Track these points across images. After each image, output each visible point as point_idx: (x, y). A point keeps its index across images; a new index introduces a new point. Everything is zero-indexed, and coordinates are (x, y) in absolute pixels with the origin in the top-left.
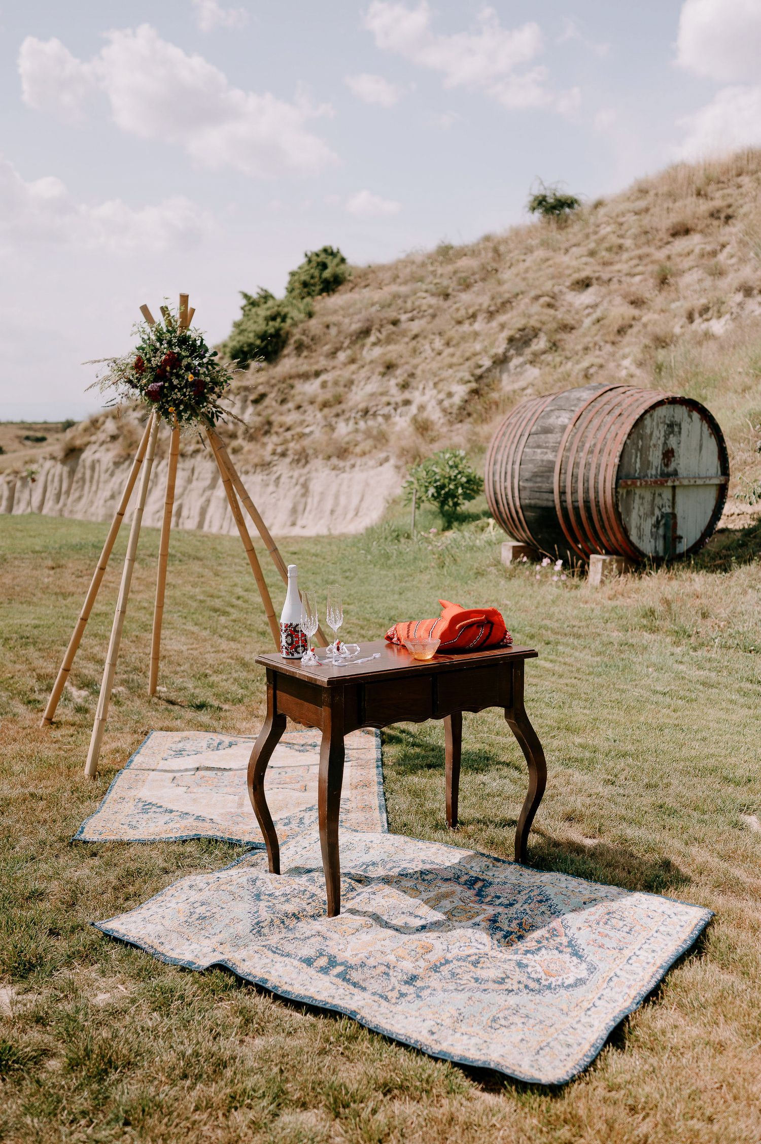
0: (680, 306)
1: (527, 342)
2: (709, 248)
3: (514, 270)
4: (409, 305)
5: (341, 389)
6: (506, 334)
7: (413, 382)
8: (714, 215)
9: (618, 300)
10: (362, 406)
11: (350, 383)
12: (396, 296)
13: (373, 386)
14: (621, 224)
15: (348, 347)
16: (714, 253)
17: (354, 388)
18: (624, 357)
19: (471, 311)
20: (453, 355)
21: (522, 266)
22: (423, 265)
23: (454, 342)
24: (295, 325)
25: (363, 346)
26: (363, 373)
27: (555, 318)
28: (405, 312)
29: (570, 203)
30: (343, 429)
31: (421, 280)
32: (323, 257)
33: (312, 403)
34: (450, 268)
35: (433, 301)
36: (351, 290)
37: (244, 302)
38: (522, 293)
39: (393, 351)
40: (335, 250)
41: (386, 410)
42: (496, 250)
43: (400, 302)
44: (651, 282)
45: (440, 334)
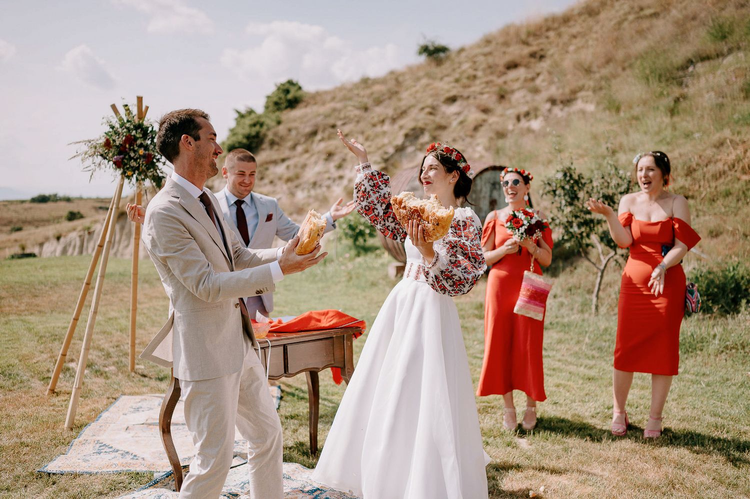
0: (512, 112)
1: (417, 137)
2: (530, 76)
3: (408, 92)
4: (342, 115)
5: (298, 170)
6: (403, 132)
7: (345, 165)
8: (533, 55)
9: (473, 109)
10: (312, 180)
11: (304, 166)
12: (334, 110)
13: (319, 167)
14: (475, 62)
15: (305, 142)
16: (533, 79)
17: (307, 169)
18: (478, 145)
19: (381, 118)
20: (369, 146)
21: (414, 89)
22: (351, 90)
23: (371, 138)
24: (268, 129)
25: (313, 142)
26: (313, 159)
27: (434, 121)
28: (341, 119)
29: (443, 49)
30: (300, 195)
31: (350, 99)
32: (287, 86)
33: (280, 179)
34: (368, 92)
35: (357, 112)
36: (306, 106)
37: (236, 115)
38: (413, 106)
39: (332, 144)
40: (294, 81)
41: (329, 182)
42: (397, 80)
43: (336, 114)
44: (494, 98)
45: (362, 133)
